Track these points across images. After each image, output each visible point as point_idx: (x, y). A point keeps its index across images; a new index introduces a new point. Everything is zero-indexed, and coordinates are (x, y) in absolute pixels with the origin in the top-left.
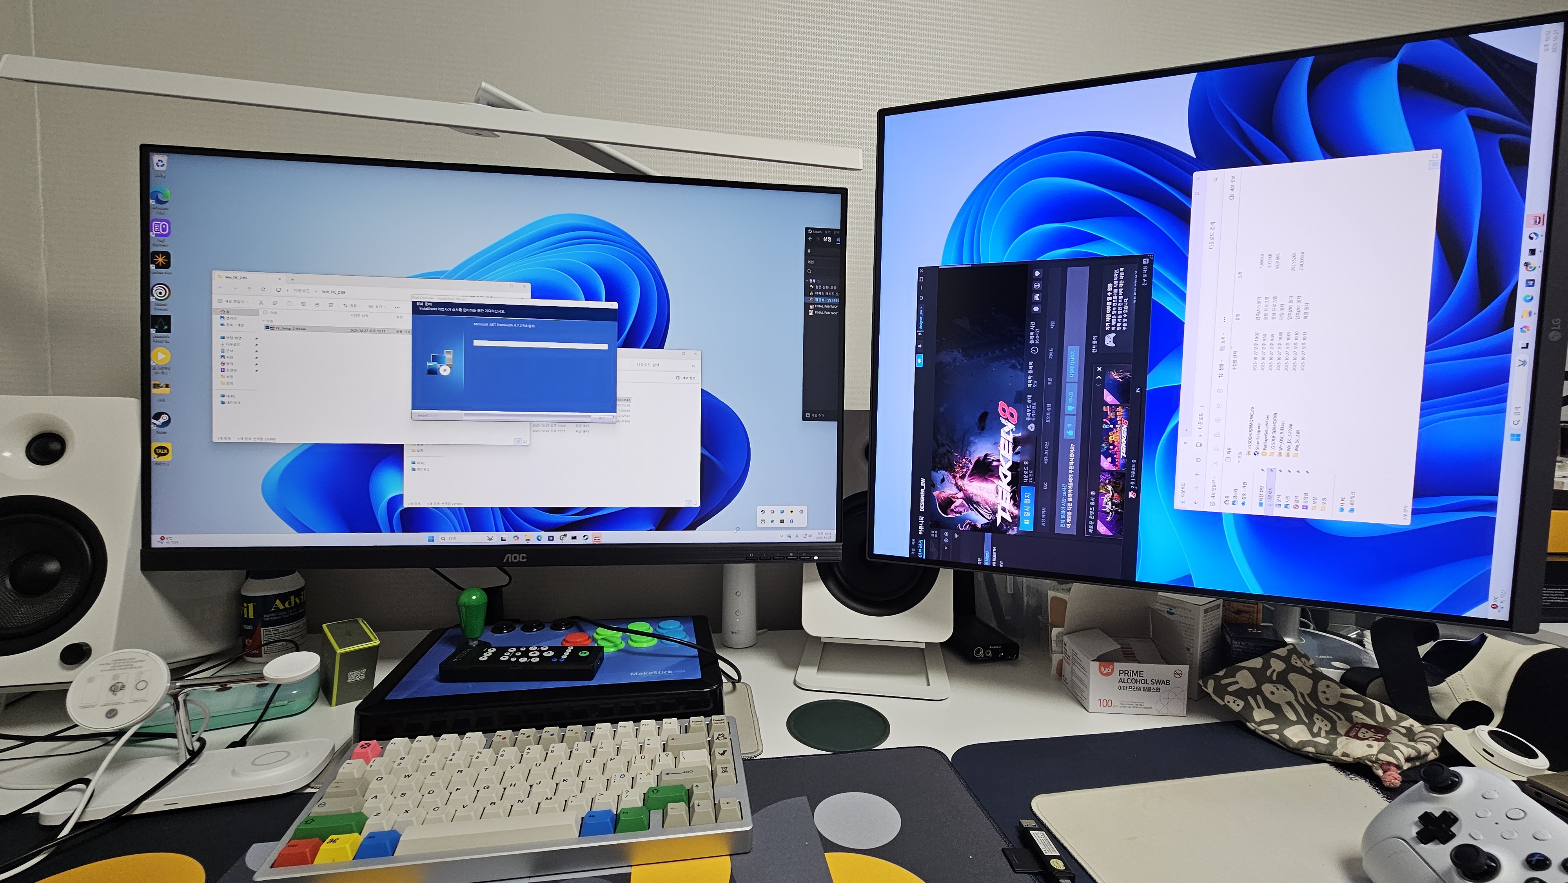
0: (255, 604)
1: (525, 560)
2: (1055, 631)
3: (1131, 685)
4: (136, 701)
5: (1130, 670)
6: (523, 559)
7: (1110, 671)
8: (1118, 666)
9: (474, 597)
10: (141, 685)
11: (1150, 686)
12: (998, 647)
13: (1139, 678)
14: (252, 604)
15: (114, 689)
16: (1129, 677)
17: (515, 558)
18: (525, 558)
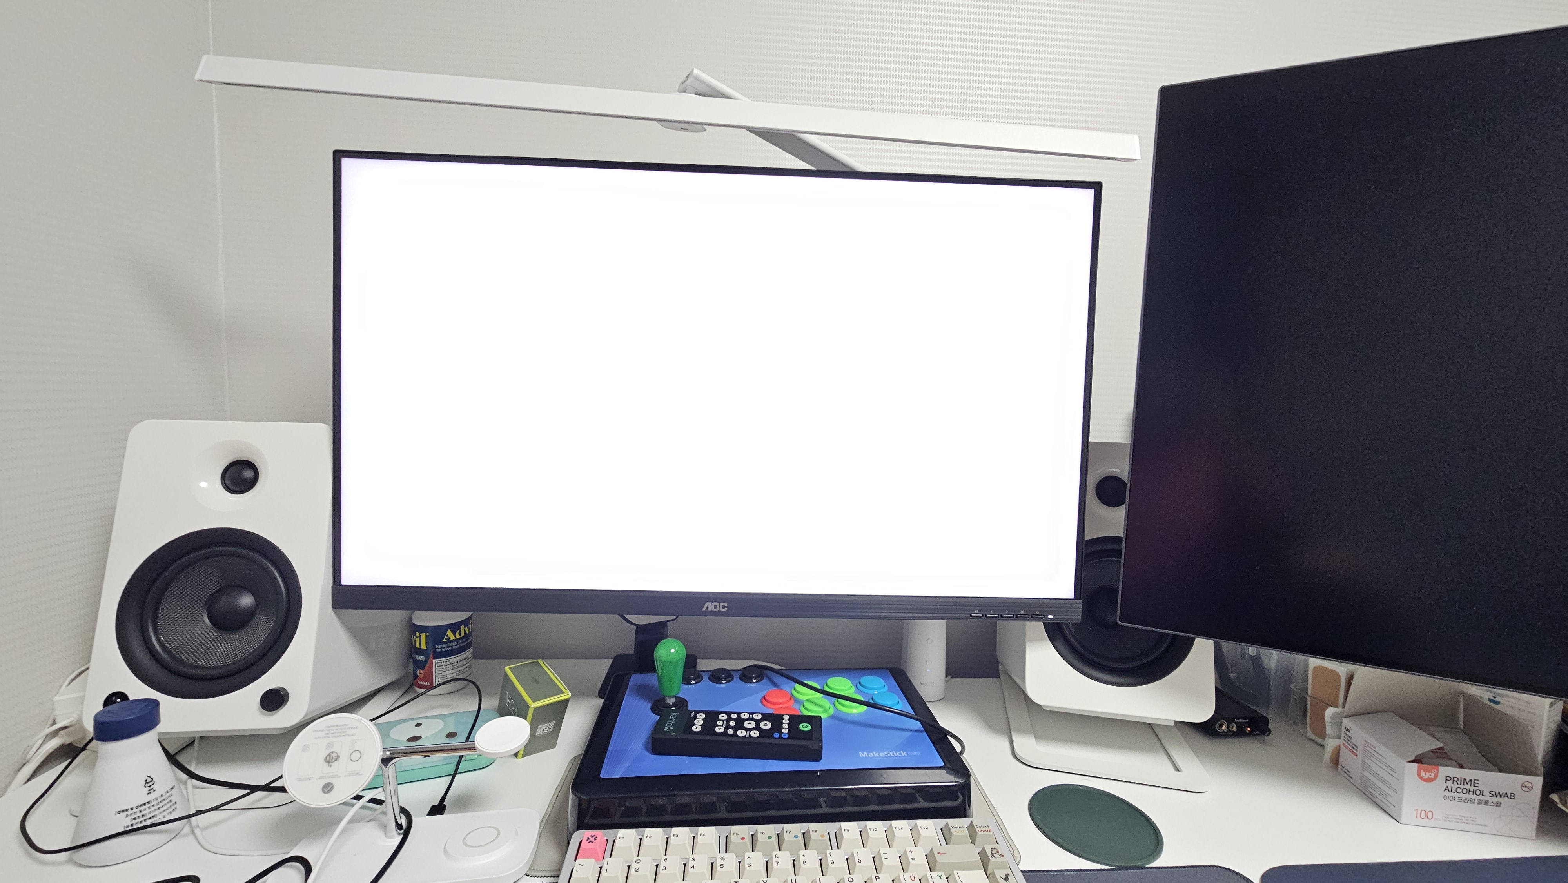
0: (427, 634)
1: (726, 609)
2: (1329, 712)
3: (1462, 795)
4: (351, 775)
5: (1461, 778)
6: (723, 608)
7: (1432, 776)
8: (1445, 771)
9: (673, 651)
10: (356, 756)
11: (1488, 799)
12: (1244, 721)
13: (1472, 788)
14: (425, 634)
15: (330, 759)
16: (1459, 786)
17: (715, 607)
18: (726, 607)
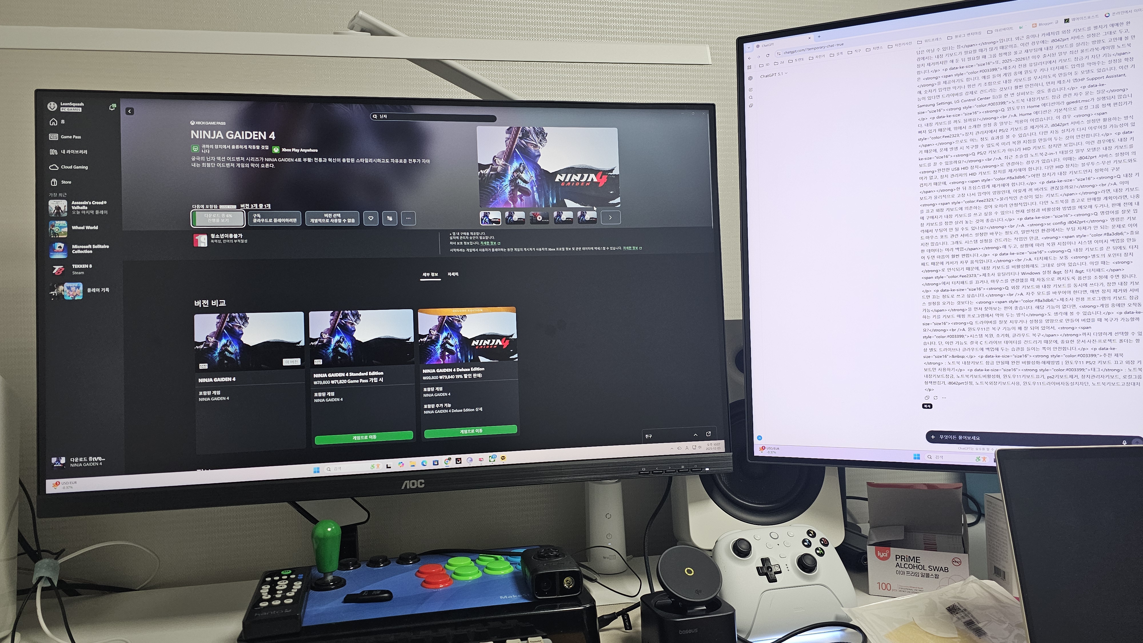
3: (908, 570)
5: (907, 556)
7: (886, 556)
8: (894, 551)
11: (928, 572)
13: (915, 564)
16: (906, 563)
